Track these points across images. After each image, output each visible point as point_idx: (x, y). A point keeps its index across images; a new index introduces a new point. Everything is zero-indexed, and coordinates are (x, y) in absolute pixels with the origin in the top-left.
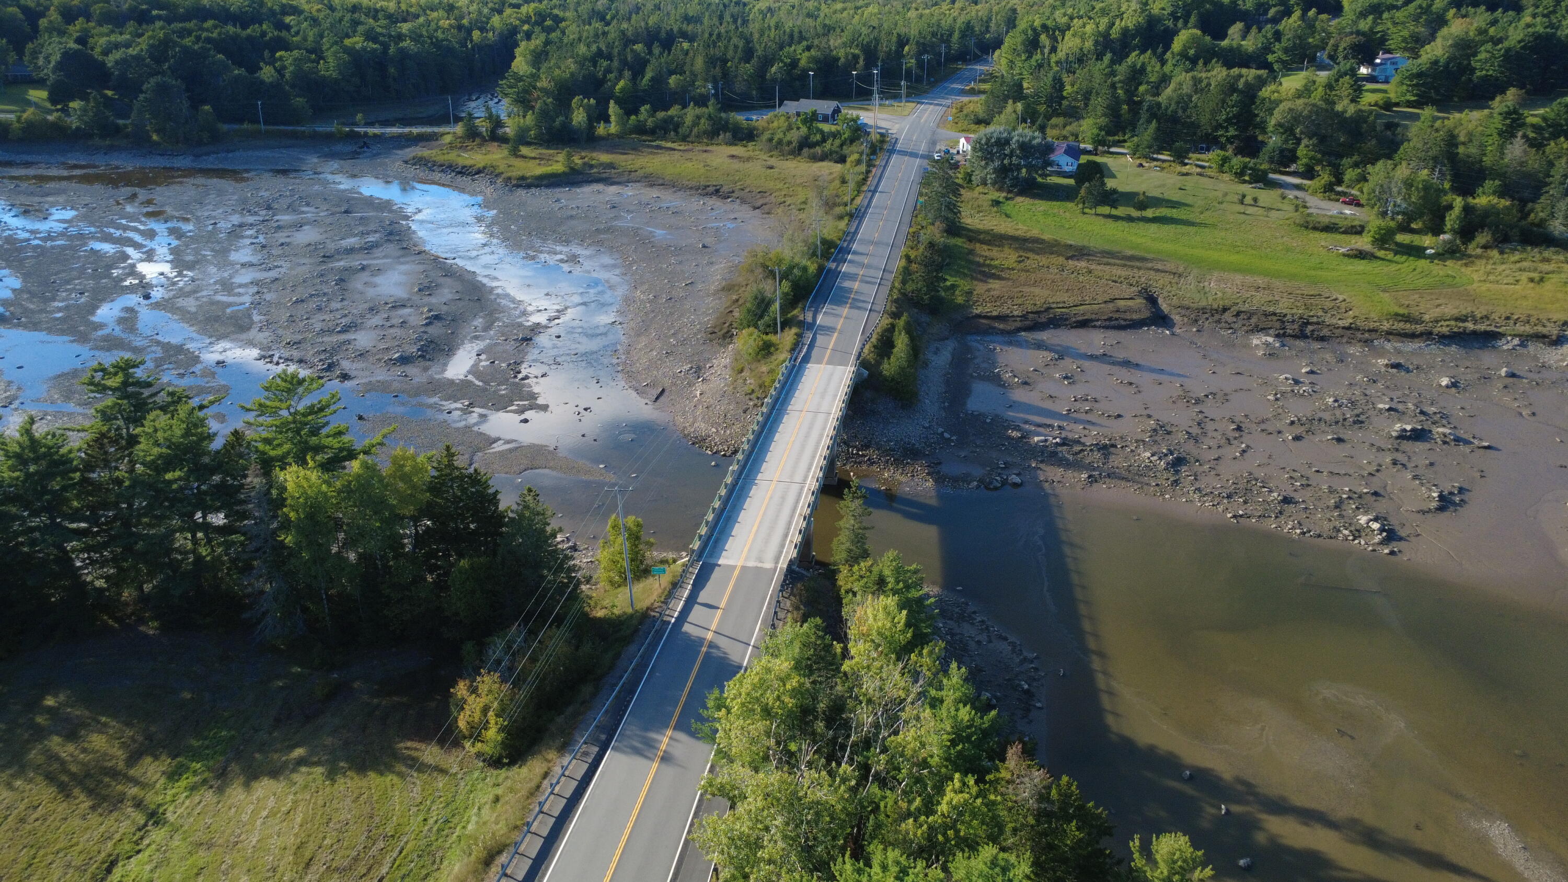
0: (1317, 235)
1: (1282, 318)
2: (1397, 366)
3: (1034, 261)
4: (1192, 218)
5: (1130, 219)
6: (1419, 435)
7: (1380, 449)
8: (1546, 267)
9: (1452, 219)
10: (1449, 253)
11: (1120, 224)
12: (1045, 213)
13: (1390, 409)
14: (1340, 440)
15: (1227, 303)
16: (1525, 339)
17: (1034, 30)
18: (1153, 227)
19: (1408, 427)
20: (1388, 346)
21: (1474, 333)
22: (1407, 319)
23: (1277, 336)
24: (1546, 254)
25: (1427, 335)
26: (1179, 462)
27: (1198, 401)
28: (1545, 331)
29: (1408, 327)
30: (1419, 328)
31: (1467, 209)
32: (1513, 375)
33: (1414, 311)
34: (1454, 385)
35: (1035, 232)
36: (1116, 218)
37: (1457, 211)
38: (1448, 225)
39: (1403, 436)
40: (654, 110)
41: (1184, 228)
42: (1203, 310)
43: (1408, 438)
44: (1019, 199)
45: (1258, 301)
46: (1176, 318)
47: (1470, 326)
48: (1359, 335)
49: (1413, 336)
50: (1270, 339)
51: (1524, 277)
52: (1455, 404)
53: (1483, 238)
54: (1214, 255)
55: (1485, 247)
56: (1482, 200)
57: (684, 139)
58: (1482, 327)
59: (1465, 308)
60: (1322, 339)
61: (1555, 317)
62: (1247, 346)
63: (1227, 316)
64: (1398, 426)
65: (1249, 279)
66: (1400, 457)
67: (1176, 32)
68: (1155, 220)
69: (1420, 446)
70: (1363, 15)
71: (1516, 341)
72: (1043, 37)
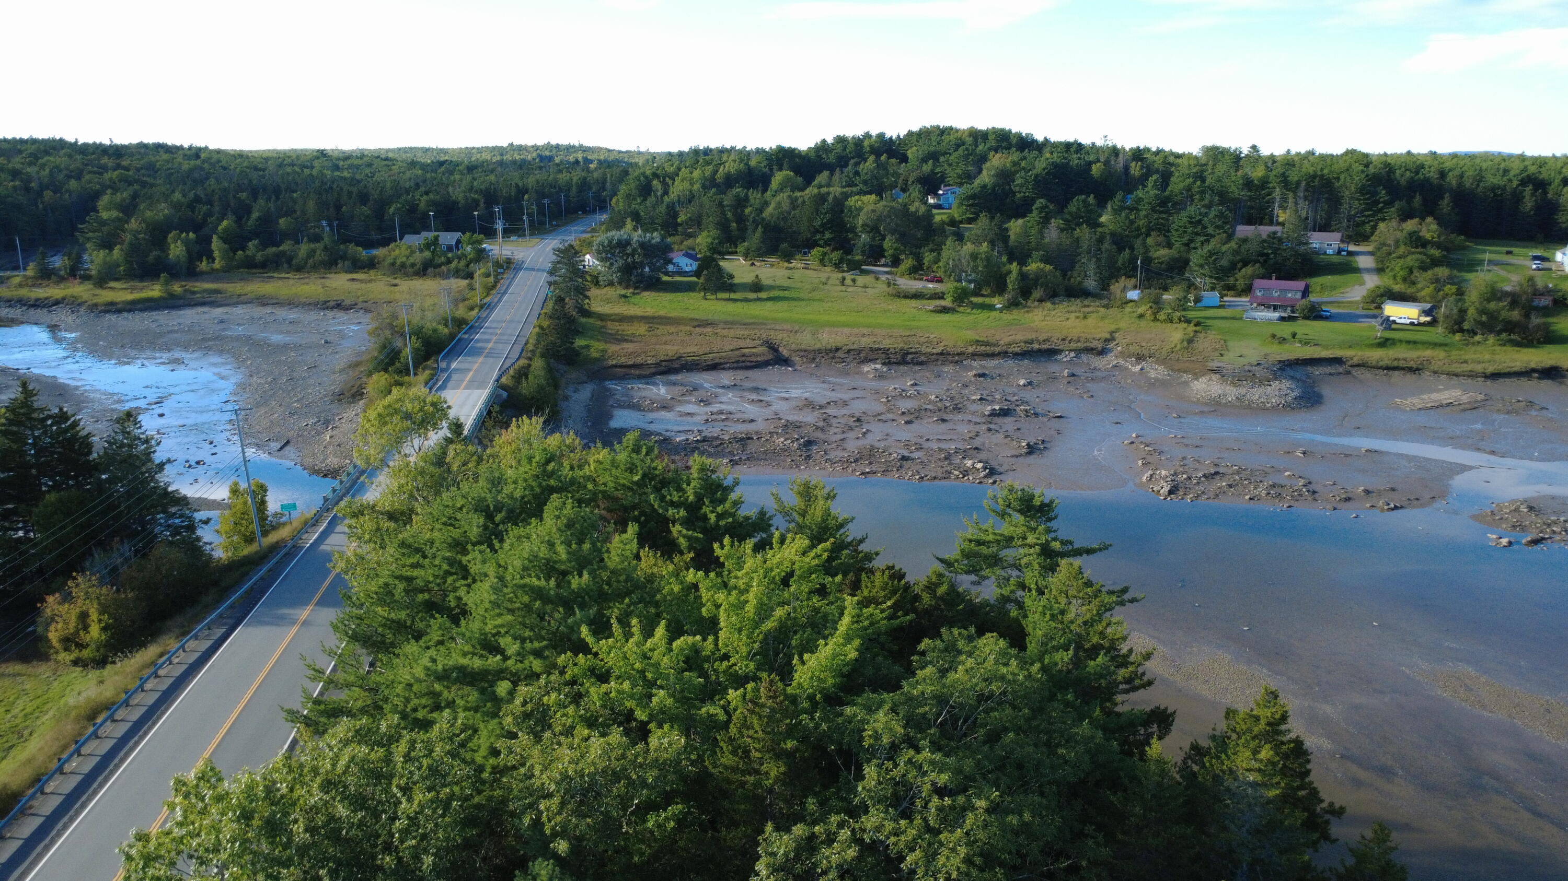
0: (908, 301)
1: (886, 351)
2: (983, 375)
3: (663, 329)
4: (801, 295)
5: (747, 300)
6: (1005, 413)
7: (976, 423)
8: (1086, 310)
9: (1012, 281)
10: (1013, 304)
11: (739, 304)
12: (670, 301)
13: (981, 399)
14: (943, 420)
15: (839, 345)
16: (1079, 352)
17: (646, 177)
18: (769, 304)
19: (997, 407)
20: (975, 364)
21: (1040, 351)
22: (987, 344)
23: (884, 364)
24: (1086, 302)
25: (1004, 354)
26: (809, 443)
27: (821, 407)
28: (1092, 345)
29: (988, 349)
30: (997, 350)
31: (1023, 276)
32: (1073, 375)
33: (991, 340)
34: (1030, 383)
35: (662, 313)
36: (735, 300)
37: (1014, 275)
38: (1010, 287)
39: (993, 414)
40: (264, 245)
41: (796, 303)
42: (819, 351)
43: (998, 415)
44: (646, 294)
45: (866, 342)
46: (796, 359)
47: (1036, 346)
48: (950, 358)
49: (992, 355)
50: (878, 366)
51: (1073, 315)
52: (1030, 395)
53: (1037, 293)
54: (825, 318)
55: (1041, 301)
56: (1033, 267)
57: (299, 269)
58: (1046, 346)
59: (1031, 336)
60: (921, 363)
61: (1098, 336)
62: (860, 373)
63: (839, 354)
64: (989, 408)
65: (855, 331)
66: (992, 426)
67: (772, 174)
68: (769, 299)
69: (1008, 420)
70: (924, 160)
71: (1073, 354)
72: (655, 182)
